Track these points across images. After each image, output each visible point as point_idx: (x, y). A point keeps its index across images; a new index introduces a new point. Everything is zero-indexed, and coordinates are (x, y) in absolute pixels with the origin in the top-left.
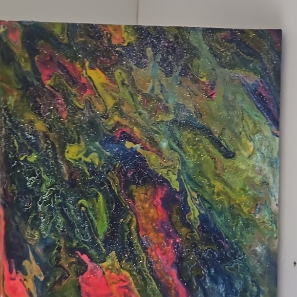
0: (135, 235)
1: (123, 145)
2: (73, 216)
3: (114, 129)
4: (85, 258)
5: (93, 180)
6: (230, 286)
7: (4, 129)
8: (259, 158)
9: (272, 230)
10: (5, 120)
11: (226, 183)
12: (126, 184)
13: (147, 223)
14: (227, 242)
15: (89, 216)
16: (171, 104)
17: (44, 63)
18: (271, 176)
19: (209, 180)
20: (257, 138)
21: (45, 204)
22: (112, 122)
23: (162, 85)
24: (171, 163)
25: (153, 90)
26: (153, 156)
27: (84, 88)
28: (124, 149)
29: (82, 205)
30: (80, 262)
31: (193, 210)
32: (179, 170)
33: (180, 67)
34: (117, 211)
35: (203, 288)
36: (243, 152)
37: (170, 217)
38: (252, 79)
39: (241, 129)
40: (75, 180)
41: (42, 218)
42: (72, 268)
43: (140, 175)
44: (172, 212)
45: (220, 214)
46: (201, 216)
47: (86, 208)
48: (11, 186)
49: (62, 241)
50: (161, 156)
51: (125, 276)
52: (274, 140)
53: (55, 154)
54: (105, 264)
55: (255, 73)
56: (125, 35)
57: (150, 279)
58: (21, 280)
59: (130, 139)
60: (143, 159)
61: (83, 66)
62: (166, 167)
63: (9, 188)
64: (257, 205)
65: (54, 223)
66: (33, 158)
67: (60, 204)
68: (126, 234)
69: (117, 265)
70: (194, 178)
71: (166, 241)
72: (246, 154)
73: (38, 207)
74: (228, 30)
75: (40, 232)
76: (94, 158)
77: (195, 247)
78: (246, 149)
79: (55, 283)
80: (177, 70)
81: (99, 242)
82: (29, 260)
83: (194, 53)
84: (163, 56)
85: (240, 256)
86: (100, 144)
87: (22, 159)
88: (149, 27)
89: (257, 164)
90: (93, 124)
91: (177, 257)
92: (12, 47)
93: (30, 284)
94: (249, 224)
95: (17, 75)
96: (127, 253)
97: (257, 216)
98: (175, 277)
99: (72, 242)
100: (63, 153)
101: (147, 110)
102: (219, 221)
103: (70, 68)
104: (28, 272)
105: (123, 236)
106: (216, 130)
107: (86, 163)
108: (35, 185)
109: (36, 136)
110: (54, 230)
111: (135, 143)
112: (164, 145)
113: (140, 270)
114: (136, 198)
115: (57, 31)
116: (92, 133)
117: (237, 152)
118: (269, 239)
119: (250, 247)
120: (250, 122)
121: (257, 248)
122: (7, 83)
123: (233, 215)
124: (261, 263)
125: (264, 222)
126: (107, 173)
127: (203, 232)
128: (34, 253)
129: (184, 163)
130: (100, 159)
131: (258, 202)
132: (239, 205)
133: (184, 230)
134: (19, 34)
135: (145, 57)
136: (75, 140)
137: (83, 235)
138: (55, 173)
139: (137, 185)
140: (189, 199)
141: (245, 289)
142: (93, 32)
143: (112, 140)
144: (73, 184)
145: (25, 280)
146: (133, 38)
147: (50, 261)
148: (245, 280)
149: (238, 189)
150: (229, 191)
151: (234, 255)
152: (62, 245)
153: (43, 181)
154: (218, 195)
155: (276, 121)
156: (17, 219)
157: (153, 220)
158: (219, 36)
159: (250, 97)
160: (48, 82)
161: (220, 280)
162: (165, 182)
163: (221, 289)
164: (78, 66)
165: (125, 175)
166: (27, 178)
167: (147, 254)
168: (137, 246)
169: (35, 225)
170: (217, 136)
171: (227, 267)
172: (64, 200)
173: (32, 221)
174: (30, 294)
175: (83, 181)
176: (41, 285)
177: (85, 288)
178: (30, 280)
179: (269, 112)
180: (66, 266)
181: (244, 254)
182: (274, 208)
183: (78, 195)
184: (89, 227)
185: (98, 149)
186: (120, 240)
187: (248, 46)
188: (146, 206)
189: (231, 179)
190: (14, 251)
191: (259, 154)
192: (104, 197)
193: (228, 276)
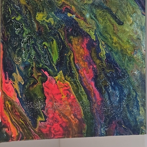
0: (73, 63)
1: (67, 15)
2: (40, 51)
3: (62, 6)
4: (46, 73)
5: (51, 32)
6: (121, 91)
7: (3, 2)
8: (136, 26)
9: (143, 63)
11: (119, 38)
12: (68, 36)
13: (79, 56)
14: (120, 69)
15: (48, 51)
18: (141, 35)
19: (110, 36)
20: (134, 16)
21: (25, 43)
22: (61, 2)
24: (91, 26)
26: (82, 22)
28: (67, 17)
29: (45, 45)
30: (43, 75)
31: (103, 51)
32: (95, 30)
34: (63, 50)
35: (108, 92)
36: (127, 22)
37: (91, 54)
39: (126, 11)
40: (41, 31)
41: (23, 51)
42: (39, 78)
43: (75, 31)
44: (92, 51)
45: (116, 53)
46: (106, 54)
47: (47, 47)
48: (7, 33)
49: (34, 64)
50: (86, 22)
51: (67, 84)
52: (143, 17)
53: (30, 17)
54: (56, 77)
57: (80, 86)
58: (11, 84)
59: (70, 12)
60: (77, 23)
62: (88, 28)
63: (5, 33)
64: (135, 50)
65: (30, 54)
66: (18, 18)
67: (33, 44)
68: (68, 62)
69: (63, 78)
70: (103, 34)
71: (89, 67)
72: (129, 24)
73: (21, 45)
75: (22, 58)
76: (51, 20)
77: (103, 70)
78: (129, 21)
79: (30, 86)
81: (54, 65)
82: (16, 73)
85: (126, 76)
86: (54, 13)
87: (13, 18)
89: (135, 29)
91: (94, 75)
93: (17, 86)
94: (131, 59)
96: (68, 72)
97: (135, 56)
98: (94, 86)
99: (39, 64)
100: (35, 17)
102: (116, 57)
104: (16, 79)
105: (66, 63)
106: (114, 9)
107: (47, 23)
108: (20, 33)
109: (21, 7)
110: (29, 57)
111: (73, 14)
112: (88, 16)
113: (75, 81)
114: (73, 43)
116: (50, 7)
117: (124, 22)
118: (141, 68)
119: (132, 72)
120: (130, 7)
121: (135, 72)
123: (122, 54)
124: (137, 80)
125: (138, 59)
126: (58, 29)
127: (108, 62)
128: (18, 69)
129: (98, 26)
130: (54, 21)
131: (135, 49)
132: (126, 49)
133: (98, 61)
136: (41, 10)
137: (45, 61)
138: (30, 27)
139: (74, 36)
140: (100, 45)
141: (129, 94)
143: (61, 11)
144: (40, 34)
145: (14, 83)
147: (28, 74)
148: (129, 89)
149: (125, 41)
150: (120, 41)
151: (124, 76)
152: (34, 66)
153: (24, 31)
154: (115, 44)
155: (143, 8)
156: (9, 50)
157: (82, 55)
161: (117, 88)
162: (88, 35)
163: (117, 93)
165: (67, 31)
166: (16, 29)
167: (79, 73)
168: (74, 69)
169: (20, 54)
170: (114, 13)
171: (120, 82)
172: (35, 42)
173: (18, 52)
174: (17, 92)
175: (45, 32)
176: (22, 87)
177: (46, 90)
178: (16, 84)
179: (140, 3)
180: (36, 77)
181: (129, 75)
182: (143, 52)
183: (43, 39)
184: (48, 57)
185: (53, 16)
186: (64, 65)
188: (78, 48)
189: (121, 36)
190: (8, 68)
191: (135, 24)
192: (56, 42)
193: (121, 86)
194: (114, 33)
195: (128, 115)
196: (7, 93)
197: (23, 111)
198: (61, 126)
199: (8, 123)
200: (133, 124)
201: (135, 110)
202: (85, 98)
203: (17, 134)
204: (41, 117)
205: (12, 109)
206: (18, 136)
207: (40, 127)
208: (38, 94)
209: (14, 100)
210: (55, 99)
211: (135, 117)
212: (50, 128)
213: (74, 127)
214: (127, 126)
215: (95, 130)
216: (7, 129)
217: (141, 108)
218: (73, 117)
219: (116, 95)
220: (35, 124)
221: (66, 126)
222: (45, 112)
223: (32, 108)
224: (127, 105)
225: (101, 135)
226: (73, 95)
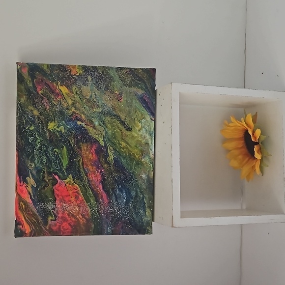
0: (81, 167)
1: (76, 123)
2: (51, 157)
3: (72, 115)
4: (56, 177)
5: (61, 140)
6: (129, 193)
7: (18, 114)
8: (144, 131)
9: (150, 167)
10: (19, 109)
11: (127, 143)
12: (77, 142)
13: (88, 161)
14: (127, 172)
15: (59, 157)
16: (100, 104)
17: (39, 83)
18: (150, 140)
19: (119, 141)
20: (143, 121)
21: (38, 150)
22: (71, 112)
23: (96, 94)
24: (100, 132)
25: (91, 96)
26: (91, 129)
28: (77, 125)
29: (55, 151)
30: (54, 179)
31: (111, 156)
32: (104, 136)
33: (105, 86)
34: (73, 154)
35: (115, 194)
36: (136, 128)
38: (140, 92)
39: (135, 117)
40: (52, 139)
41: (36, 157)
42: (50, 182)
43: (85, 138)
44: (100, 156)
45: (124, 158)
46: (114, 158)
47: (57, 153)
49: (46, 169)
50: (95, 129)
51: (76, 187)
52: (152, 122)
53: (43, 127)
54: (66, 181)
55: (142, 90)
56: (78, 70)
57: (89, 189)
58: (25, 186)
59: (80, 120)
60: (86, 130)
61: (57, 84)
62: (97, 134)
63: (20, 142)
65: (42, 160)
66: (32, 128)
67: (45, 151)
68: (77, 166)
69: (72, 181)
70: (111, 140)
71: (97, 171)
72: (138, 129)
73: (34, 152)
74: (127, 68)
75: (35, 164)
76: (62, 128)
77: (111, 174)
78: (138, 126)
79: (42, 189)
80: (103, 87)
81: (64, 170)
82: (29, 177)
83: (111, 79)
84: (96, 80)
85: (134, 179)
86: (65, 122)
87: (27, 128)
88: (89, 67)
89: (143, 134)
90: (61, 112)
91: (102, 179)
92: (23, 75)
93: (30, 189)
94: (139, 163)
95: (25, 88)
96: (77, 176)
97: (143, 160)
98: (101, 189)
99: (50, 169)
100: (47, 126)
101: (88, 106)
102: (124, 161)
103: (51, 86)
104: (29, 183)
105: (75, 167)
106: (123, 117)
107: (58, 131)
108: (33, 141)
109: (34, 118)
110: (41, 163)
111: (82, 122)
112: (97, 123)
113: (84, 184)
114: (82, 149)
115: (45, 68)
116: (61, 117)
117: (133, 128)
118: (148, 171)
119: (139, 175)
120: (139, 113)
121: (143, 176)
122: (20, 92)
123: (130, 159)
124: (145, 183)
125: (146, 163)
126: (68, 136)
127: (116, 167)
128: (32, 173)
129: (106, 133)
130: (65, 129)
131: (143, 153)
132: (134, 154)
133: (106, 165)
134: (27, 69)
135: (87, 80)
136: (53, 120)
137: (56, 166)
138: (42, 135)
139: (83, 142)
140: (109, 150)
141: (137, 196)
142: (62, 68)
143: (71, 120)
144: (51, 141)
145: (27, 186)
146: (82, 72)
147: (40, 178)
148: (136, 191)
149: (133, 146)
150: (128, 147)
151: (131, 179)
152: (45, 171)
153: (37, 139)
155: (153, 114)
156: (24, 157)
157: (90, 160)
158: (124, 71)
159: (140, 101)
160: (40, 92)
161: (124, 191)
162: (97, 141)
163: (124, 195)
164: (55, 84)
165: (77, 138)
166: (29, 137)
167: (87, 176)
168: (82, 172)
169: (33, 160)
170: (123, 119)
171: (127, 184)
172: (47, 149)
173: (31, 158)
174: (30, 194)
175: (56, 140)
176: (35, 189)
177: (56, 192)
178: (30, 187)
179: (149, 109)
180: (47, 181)
181: (136, 178)
182: (152, 156)
183: (54, 146)
184: (59, 162)
185: (64, 125)
186: (74, 169)
187: (138, 76)
188: (87, 153)
189: (130, 141)
190: (22, 173)
191: (144, 129)
192: (66, 148)
193: (128, 189)
194: (123, 139)
195: (135, 216)
196: (22, 195)
197: (35, 210)
198: (70, 224)
199: (22, 221)
200: (139, 224)
201: (142, 212)
202: (92, 200)
203: (30, 231)
204: (52, 217)
205: (26, 209)
207: (50, 225)
208: (49, 196)
209: (28, 201)
210: (64, 200)
211: (142, 218)
212: (60, 226)
213: (82, 226)
214: (133, 226)
215: (101, 229)
216: (21, 226)
217: (148, 210)
218: (81, 217)
219: (123, 197)
220: (46, 223)
221: (74, 225)
222: (55, 212)
223: (43, 208)
224: (134, 207)
225: (108, 234)
226: (81, 197)
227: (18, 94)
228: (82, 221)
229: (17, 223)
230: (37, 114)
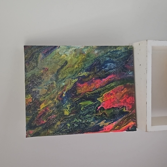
0: (92, 92)
1: (64, 97)
2: (86, 112)
3: (59, 100)
4: (99, 108)
5: (75, 106)
6: (108, 62)
7: (60, 134)
9: (90, 48)
10: (57, 134)
12: (76, 96)
13: (88, 89)
14: (94, 63)
15: (86, 107)
16: (50, 82)
17: (39, 123)
18: (73, 48)
19: (74, 69)
20: (60, 53)
21: (83, 120)
22: (57, 101)
23: (44, 85)
24: (69, 82)
25: (46, 88)
26: (67, 87)
27: (46, 110)
28: (65, 97)
29: (83, 109)
31: (84, 74)
32: (71, 79)
33: (38, 80)
34: (85, 98)
35: (109, 70)
38: (41, 56)
39: (58, 59)
40: (75, 112)
41: (87, 121)
42: (102, 111)
43: (74, 91)
44: (85, 81)
45: (85, 65)
46: (86, 72)
48: (77, 131)
49: (94, 115)
50: (67, 85)
51: (105, 95)
52: (61, 48)
53: (67, 118)
54: (101, 102)
55: (39, 55)
56: (29, 98)
57: (106, 87)
58: (106, 127)
59: (62, 95)
60: (68, 91)
62: (71, 83)
65: (89, 117)
66: (69, 125)
67: (83, 116)
68: (92, 95)
69: (101, 98)
70: (74, 74)
71: (94, 82)
72: (66, 57)
73: (84, 123)
74: (25, 65)
75: (91, 122)
76: (68, 106)
77: (96, 73)
78: (64, 57)
79: (106, 116)
80: (39, 81)
81: (94, 103)
82: (100, 124)
83: (33, 75)
84: (35, 85)
85: (98, 59)
87: (69, 128)
88: (26, 90)
89: (69, 53)
90: (57, 107)
91: (99, 79)
92: (35, 133)
94: (88, 55)
95: (43, 131)
96: (98, 94)
97: (86, 53)
98: (105, 79)
99: (94, 112)
100: (67, 116)
101: (53, 90)
102: (87, 65)
103: (40, 115)
104: (103, 125)
105: (92, 96)
106: (59, 67)
107: (70, 108)
108: (77, 124)
109: (62, 124)
110: (91, 118)
111: (63, 93)
112: (64, 84)
113: (103, 90)
114: (81, 93)
115: (29, 119)
117: (65, 60)
118: (93, 49)
119: (96, 55)
120: (55, 56)
121: (96, 53)
122: (46, 134)
123: (85, 61)
124: (101, 51)
125: (88, 51)
126: (73, 102)
127: (91, 71)
128: (97, 123)
130: (68, 104)
131: (81, 53)
132: (82, 59)
133: (91, 77)
134: (30, 131)
135: (35, 91)
136: (63, 112)
137: (92, 109)
138: (73, 119)
139: (76, 92)
140: (80, 75)
141: (109, 56)
142: (28, 108)
143: (62, 101)
144: (77, 112)
146: (30, 95)
147: (100, 118)
148: (106, 57)
149: (77, 60)
150: (78, 63)
151: (98, 60)
152: (95, 115)
153: (76, 122)
154: (79, 66)
155: (55, 47)
156: (87, 129)
157: (88, 87)
158: (27, 67)
159: (47, 56)
160: (45, 121)
161: (106, 65)
162: (75, 84)
163: (109, 64)
164: (39, 112)
165: (73, 96)
166: (75, 126)
167: (98, 88)
168: (95, 92)
169: (89, 123)
171: (102, 62)
172: (81, 115)
173: (88, 124)
174: (110, 124)
175: (75, 109)
176: (107, 121)
177: (108, 107)
178: (106, 124)
179: (52, 50)
180: (101, 113)
181: (98, 57)
182: (83, 47)
183: (80, 111)
184: (90, 107)
185: (65, 105)
186: (94, 97)
187: (30, 57)
188: (83, 89)
189: (74, 62)
190: (97, 129)
191: (66, 53)
192: (81, 102)
193: (105, 62)
194: (73, 67)
195: (122, 57)
196: (111, 128)
197: (120, 120)
198: (128, 98)
199: (126, 127)
200: (127, 54)
201: (119, 53)
202: (113, 84)
203: (132, 122)
204: (123, 109)
205: (119, 125)
206: (133, 121)
207: (128, 110)
208: (111, 112)
209: (115, 125)
210: (113, 102)
211: (122, 53)
212: (129, 104)
213: (129, 90)
214: (128, 58)
215: (130, 78)
216: (130, 128)
217: (117, 49)
218: (123, 91)
220: (127, 113)
221: (128, 95)
222: (121, 108)
223: (118, 115)
224: (116, 58)
225: (134, 74)
226: (111, 92)
227: (47, 135)
228: (126, 90)
229: (128, 130)
230: (60, 122)
